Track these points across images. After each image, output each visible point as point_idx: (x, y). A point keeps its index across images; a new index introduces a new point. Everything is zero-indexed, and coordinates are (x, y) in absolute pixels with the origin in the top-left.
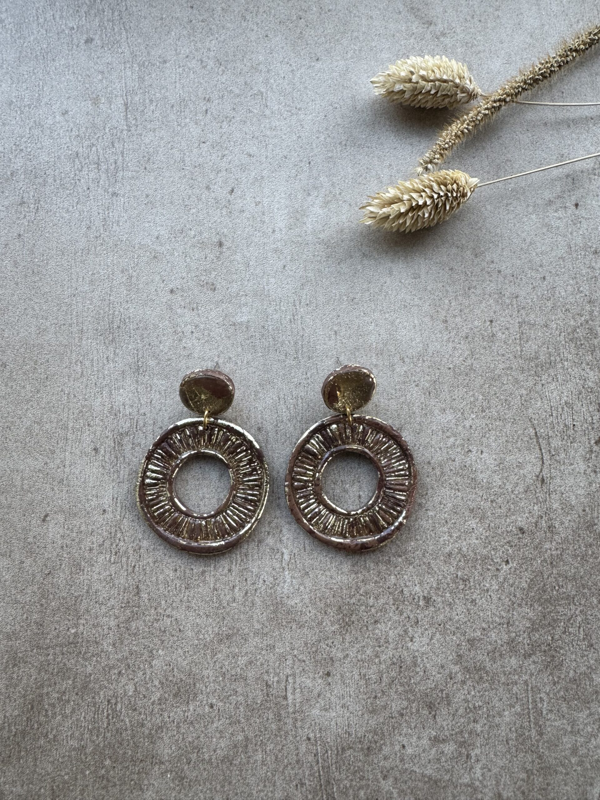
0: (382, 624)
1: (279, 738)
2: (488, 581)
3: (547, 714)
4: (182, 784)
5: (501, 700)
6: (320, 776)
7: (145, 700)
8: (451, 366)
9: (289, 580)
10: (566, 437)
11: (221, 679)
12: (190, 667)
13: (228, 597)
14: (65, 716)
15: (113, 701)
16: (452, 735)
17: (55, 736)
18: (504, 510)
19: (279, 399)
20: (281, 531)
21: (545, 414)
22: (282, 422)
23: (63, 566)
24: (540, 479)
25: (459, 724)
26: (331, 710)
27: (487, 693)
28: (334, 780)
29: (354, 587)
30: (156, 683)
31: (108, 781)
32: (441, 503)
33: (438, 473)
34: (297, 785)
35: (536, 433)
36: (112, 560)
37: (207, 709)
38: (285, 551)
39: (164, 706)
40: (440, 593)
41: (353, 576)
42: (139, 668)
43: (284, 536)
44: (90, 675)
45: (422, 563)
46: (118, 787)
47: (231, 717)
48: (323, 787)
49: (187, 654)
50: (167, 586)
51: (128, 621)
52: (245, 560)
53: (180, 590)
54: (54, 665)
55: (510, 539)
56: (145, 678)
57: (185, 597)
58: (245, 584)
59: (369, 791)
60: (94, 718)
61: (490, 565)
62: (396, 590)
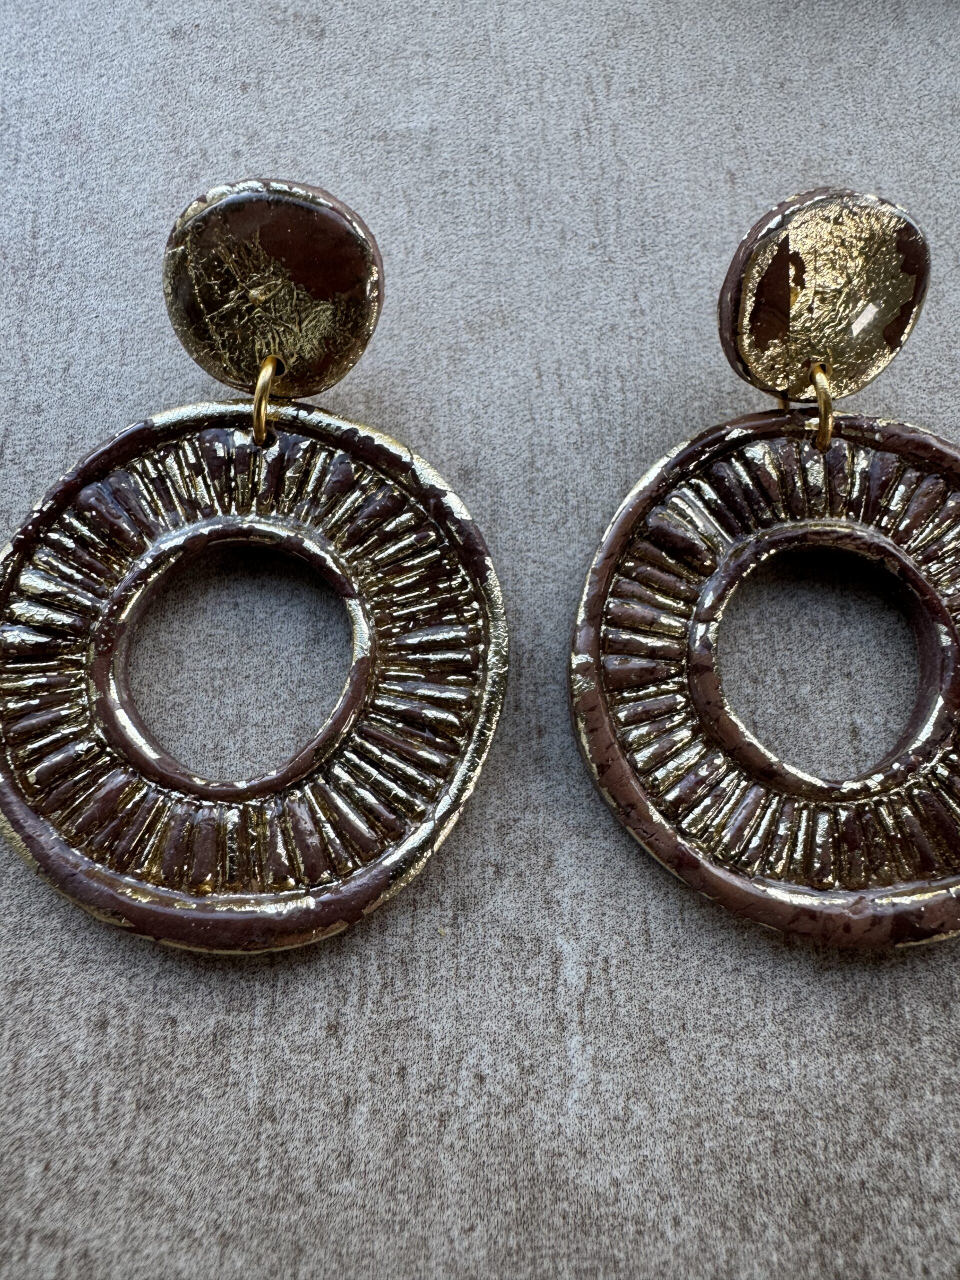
9: (584, 1076)
13: (321, 1151)
19: (540, 376)
20: (550, 861)
22: (552, 451)
38: (566, 946)
41: (851, 1058)
43: (561, 883)
50: (56, 1093)
52: (399, 984)
53: (114, 1117)
58: (395, 1090)
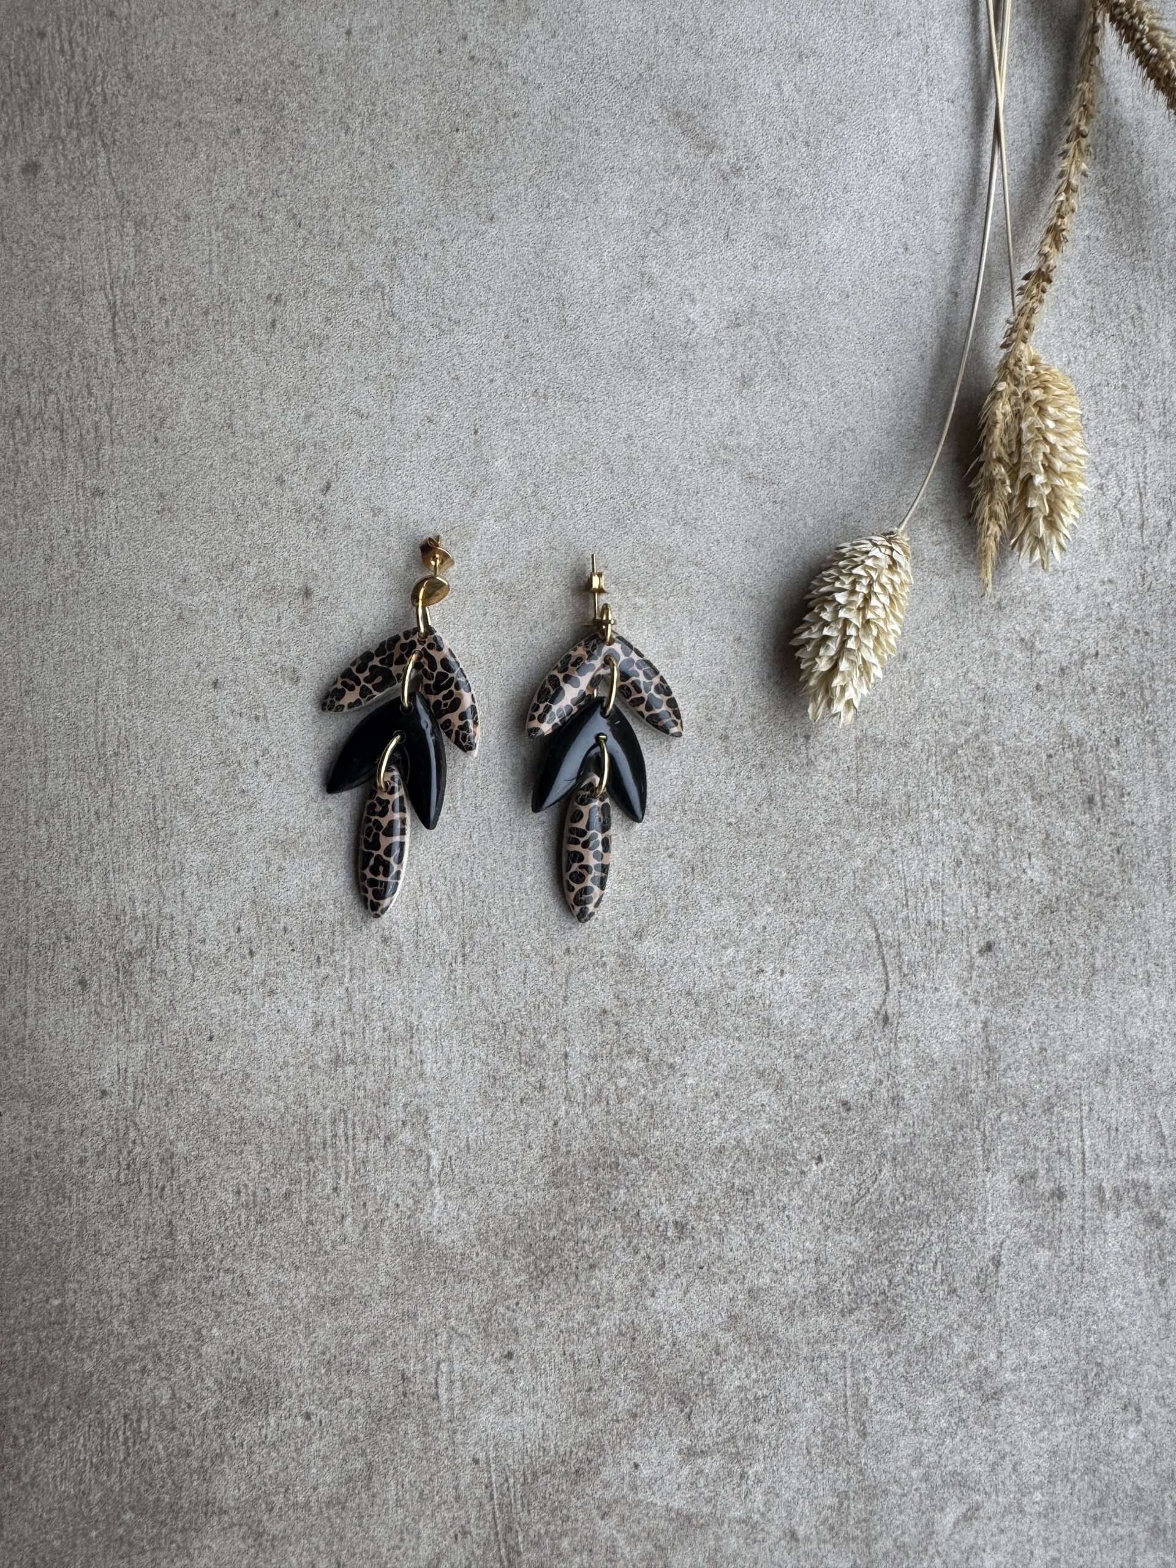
0: (603, 1270)
1: (424, 1463)
2: (785, 1191)
3: (875, 1404)
4: (260, 1544)
5: (800, 1384)
6: (494, 1518)
7: (192, 1413)
8: (733, 820)
10: (929, 944)
11: (323, 1371)
12: (270, 1354)
14: (50, 1445)
15: (134, 1417)
16: (718, 1444)
17: (33, 1478)
18: (816, 1072)
21: (894, 902)
23: (33, 1191)
24: (880, 1017)
25: (729, 1427)
26: (514, 1414)
27: (777, 1375)
28: (519, 1524)
29: (555, 1209)
30: (209, 1382)
31: (130, 1545)
32: (708, 1063)
33: (705, 1011)
34: (456, 1536)
35: (878, 936)
36: (122, 1177)
37: (300, 1421)
39: (224, 1420)
40: (703, 1216)
42: (178, 1360)
44: (91, 1375)
45: (672, 1165)
46: (148, 1554)
47: (342, 1432)
48: (500, 1536)
49: (262, 1334)
51: (155, 1280)
54: (25, 1360)
55: (826, 1120)
56: (189, 1376)
57: (257, 1238)
59: (577, 1539)
60: (101, 1445)
61: (790, 1165)
62: (627, 1212)
